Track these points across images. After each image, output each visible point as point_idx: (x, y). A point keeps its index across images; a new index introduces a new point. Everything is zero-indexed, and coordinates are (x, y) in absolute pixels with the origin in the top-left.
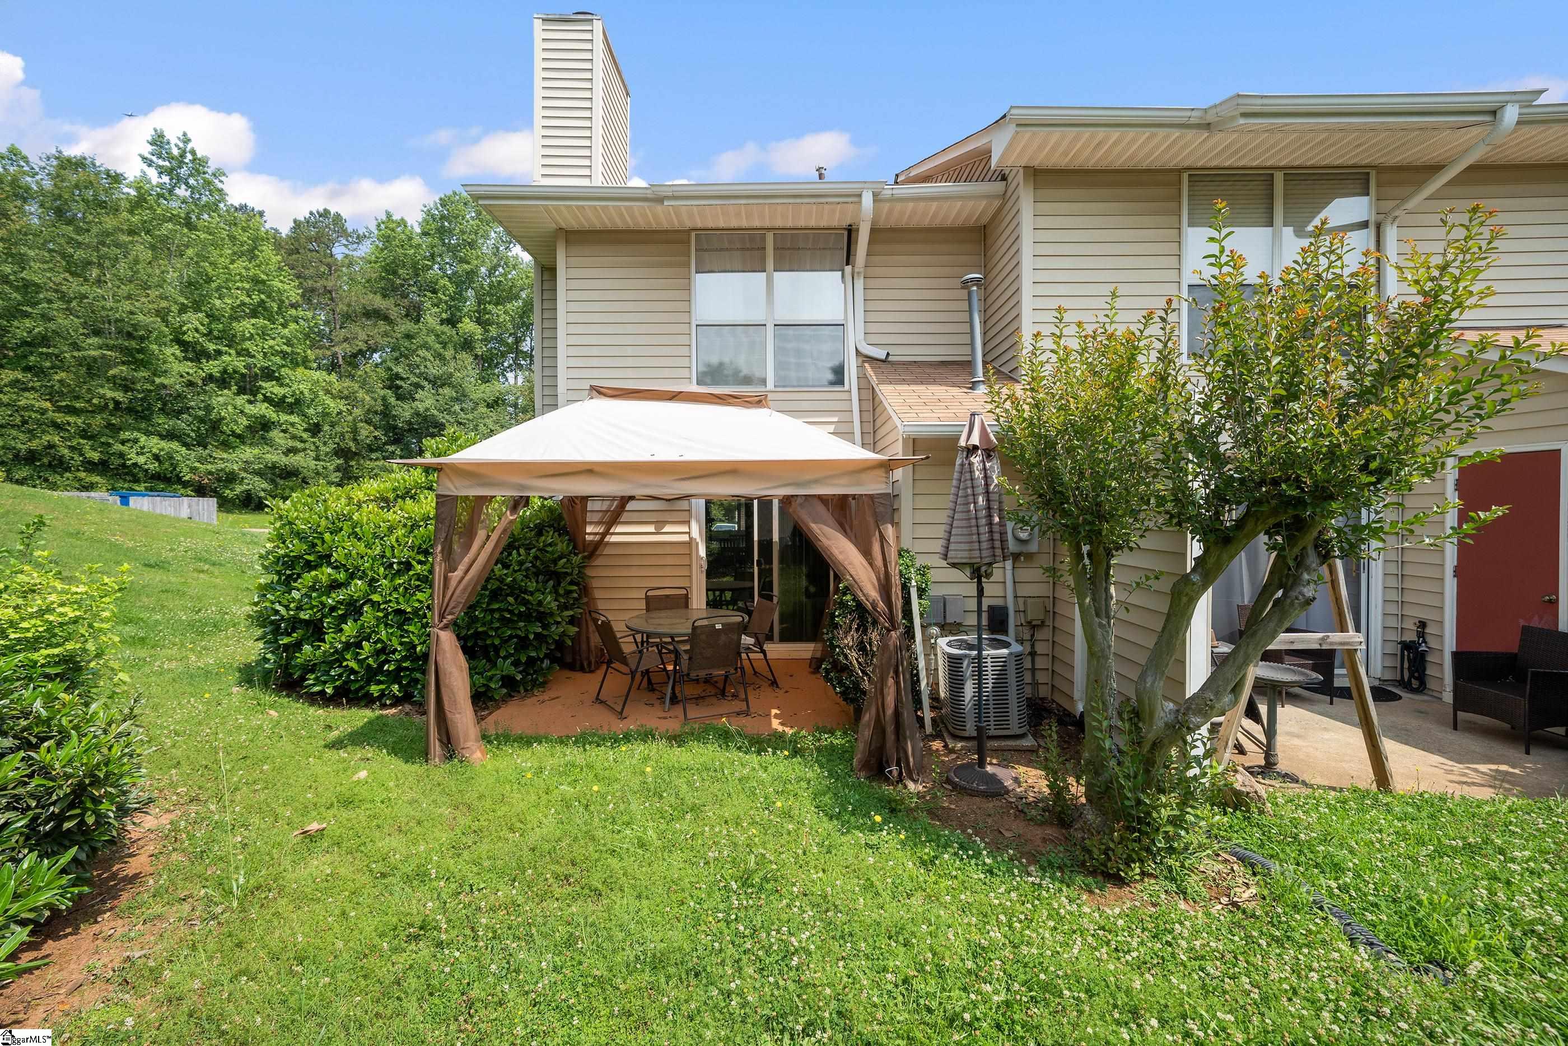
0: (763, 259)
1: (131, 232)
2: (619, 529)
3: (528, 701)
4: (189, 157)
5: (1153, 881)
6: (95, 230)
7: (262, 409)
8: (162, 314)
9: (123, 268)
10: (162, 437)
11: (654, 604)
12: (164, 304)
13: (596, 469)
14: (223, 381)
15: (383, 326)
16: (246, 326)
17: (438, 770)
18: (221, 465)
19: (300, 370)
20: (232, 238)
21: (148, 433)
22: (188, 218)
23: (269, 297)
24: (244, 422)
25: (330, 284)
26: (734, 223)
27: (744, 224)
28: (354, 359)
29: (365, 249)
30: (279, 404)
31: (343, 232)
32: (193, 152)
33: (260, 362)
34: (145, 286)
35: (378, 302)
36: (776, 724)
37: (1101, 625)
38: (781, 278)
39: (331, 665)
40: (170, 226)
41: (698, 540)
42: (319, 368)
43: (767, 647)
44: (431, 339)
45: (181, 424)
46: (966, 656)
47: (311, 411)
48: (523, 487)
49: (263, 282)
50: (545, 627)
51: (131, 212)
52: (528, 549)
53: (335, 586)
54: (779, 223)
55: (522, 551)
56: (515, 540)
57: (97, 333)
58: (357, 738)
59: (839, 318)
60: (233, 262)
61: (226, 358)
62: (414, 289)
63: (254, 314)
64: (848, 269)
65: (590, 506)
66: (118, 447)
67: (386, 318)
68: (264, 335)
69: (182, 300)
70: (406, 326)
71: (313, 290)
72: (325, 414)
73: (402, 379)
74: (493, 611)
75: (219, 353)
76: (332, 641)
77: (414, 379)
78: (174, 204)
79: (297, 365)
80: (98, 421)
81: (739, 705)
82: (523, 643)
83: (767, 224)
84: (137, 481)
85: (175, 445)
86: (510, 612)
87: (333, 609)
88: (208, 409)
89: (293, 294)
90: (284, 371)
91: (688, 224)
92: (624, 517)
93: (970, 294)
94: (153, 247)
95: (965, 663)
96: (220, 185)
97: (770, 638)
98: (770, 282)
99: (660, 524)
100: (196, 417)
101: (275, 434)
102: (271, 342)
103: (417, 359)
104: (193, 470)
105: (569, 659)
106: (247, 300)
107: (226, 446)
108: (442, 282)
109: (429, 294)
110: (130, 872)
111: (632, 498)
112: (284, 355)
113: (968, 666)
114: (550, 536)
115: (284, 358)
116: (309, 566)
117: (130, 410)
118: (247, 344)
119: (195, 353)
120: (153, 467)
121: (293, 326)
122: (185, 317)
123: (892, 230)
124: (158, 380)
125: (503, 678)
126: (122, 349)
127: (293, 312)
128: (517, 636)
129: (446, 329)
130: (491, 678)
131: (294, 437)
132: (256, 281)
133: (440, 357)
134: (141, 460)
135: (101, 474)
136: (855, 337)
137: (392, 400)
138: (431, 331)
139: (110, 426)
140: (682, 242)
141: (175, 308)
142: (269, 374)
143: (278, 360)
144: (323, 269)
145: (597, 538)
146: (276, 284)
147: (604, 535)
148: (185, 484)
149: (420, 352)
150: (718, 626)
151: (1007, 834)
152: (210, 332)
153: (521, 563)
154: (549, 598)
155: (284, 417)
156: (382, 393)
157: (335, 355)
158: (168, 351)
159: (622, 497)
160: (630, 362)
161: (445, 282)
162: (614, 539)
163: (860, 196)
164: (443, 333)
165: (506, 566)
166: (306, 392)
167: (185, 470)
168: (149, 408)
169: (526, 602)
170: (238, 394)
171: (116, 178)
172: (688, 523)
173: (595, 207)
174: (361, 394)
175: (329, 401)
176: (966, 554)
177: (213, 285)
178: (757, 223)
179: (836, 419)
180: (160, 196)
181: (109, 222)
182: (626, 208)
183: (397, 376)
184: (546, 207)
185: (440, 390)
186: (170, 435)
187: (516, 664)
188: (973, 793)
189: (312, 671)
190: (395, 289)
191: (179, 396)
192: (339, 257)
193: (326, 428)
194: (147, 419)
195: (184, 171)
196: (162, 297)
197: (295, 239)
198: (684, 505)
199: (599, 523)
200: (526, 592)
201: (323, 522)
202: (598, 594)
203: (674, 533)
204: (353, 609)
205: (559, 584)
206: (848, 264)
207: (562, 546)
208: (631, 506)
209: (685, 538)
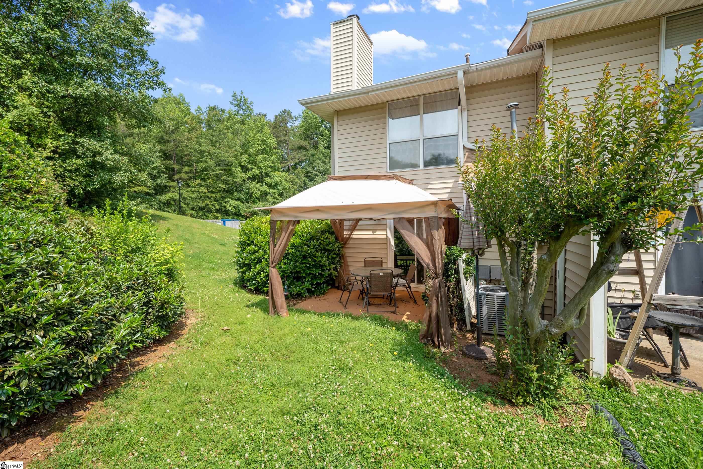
0: (418, 110)
1: (228, 129)
2: (355, 232)
3: (317, 299)
4: (243, 99)
5: (530, 407)
6: (218, 130)
7: (265, 188)
8: (236, 157)
9: (225, 142)
10: (236, 200)
11: (367, 264)
12: (236, 153)
13: (320, 209)
14: (253, 178)
15: (304, 152)
16: (260, 158)
17: (271, 318)
18: (252, 210)
19: (277, 172)
20: (256, 126)
21: (232, 199)
22: (243, 121)
23: (267, 146)
24: (259, 193)
25: (286, 138)
26: (404, 96)
27: (409, 95)
28: (295, 167)
29: (298, 123)
30: (270, 186)
31: (291, 118)
32: (244, 97)
33: (264, 171)
34: (231, 148)
35: (303, 143)
36: (404, 318)
37: (514, 280)
38: (427, 117)
39: (253, 279)
40: (238, 125)
41: (390, 237)
42: (283, 171)
43: (412, 285)
44: (321, 156)
45: (241, 195)
46: (483, 294)
47: (280, 188)
48: (296, 217)
49: (265, 141)
50: (323, 271)
51: (227, 122)
52: (318, 240)
53: (255, 252)
54: (425, 92)
55: (315, 241)
56: (312, 237)
57: (219, 165)
58: (256, 305)
59: (454, 132)
60: (256, 135)
61: (254, 170)
62: (315, 136)
63: (262, 153)
64: (459, 107)
65: (346, 223)
66: (224, 204)
67: (306, 149)
68: (265, 160)
69: (241, 151)
70: (312, 151)
71: (281, 141)
72: (285, 189)
73: (311, 173)
74: (303, 263)
75: (252, 168)
76: (254, 271)
77: (315, 172)
78: (239, 116)
79: (276, 171)
80: (219, 195)
81: (393, 309)
82: (315, 277)
83: (420, 93)
84: (229, 216)
85: (239, 203)
86: (310, 264)
87: (254, 260)
88: (249, 189)
89: (274, 144)
90: (272, 173)
91: (385, 100)
92: (358, 227)
93: (511, 113)
94: (233, 133)
95: (483, 297)
96: (252, 107)
97: (413, 281)
98: (421, 119)
99: (374, 230)
100: (245, 192)
101: (269, 198)
102: (267, 163)
103: (316, 164)
104: (245, 211)
105: (337, 285)
106: (260, 148)
107: (254, 202)
108: (325, 131)
109: (320, 137)
110: (182, 333)
111: (361, 219)
112: (271, 167)
113: (484, 299)
114: (327, 235)
115: (272, 168)
116: (249, 245)
117: (227, 191)
118: (260, 165)
119: (245, 169)
120: (233, 210)
121: (274, 156)
122: (242, 157)
123: (483, 84)
124: (234, 180)
125: (307, 289)
126: (225, 170)
127: (274, 151)
128: (312, 274)
129: (327, 151)
130: (302, 289)
131: (275, 198)
132: (263, 141)
133: (324, 162)
134: (230, 208)
135: (220, 213)
136: (463, 141)
137: (307, 182)
138: (321, 152)
139: (222, 197)
140: (382, 108)
141: (239, 154)
142: (267, 175)
143: (270, 169)
144: (285, 132)
145: (348, 236)
146: (269, 141)
147: (351, 234)
148: (242, 216)
149: (317, 161)
150: (381, 274)
151: (473, 375)
152: (249, 161)
153: (314, 246)
154: (324, 259)
155: (272, 191)
156: (304, 179)
157: (288, 165)
158: (237, 169)
159: (357, 219)
160: (362, 162)
161: (326, 131)
162: (354, 237)
163: (457, 73)
164: (325, 152)
165: (309, 246)
166: (278, 181)
167: (243, 211)
168: (232, 190)
169: (315, 261)
170: (257, 183)
171: (223, 111)
172: (386, 230)
173: (345, 100)
174: (297, 180)
175: (286, 184)
176: (468, 244)
177: (250, 144)
178: (415, 94)
179: (453, 181)
180: (235, 114)
181: (221, 126)
182: (357, 98)
183: (309, 172)
184: (327, 104)
185: (324, 176)
186: (239, 199)
187: (312, 284)
188: (470, 357)
189: (249, 282)
190: (308, 137)
191: (241, 185)
192: (290, 127)
193: (285, 194)
194: (232, 194)
195: (241, 104)
196: (236, 150)
197: (276, 123)
198: (383, 222)
199: (348, 230)
200: (315, 257)
201: (252, 230)
202: (349, 259)
203: (380, 234)
204: (259, 261)
205: (330, 254)
206: (459, 105)
207: (332, 239)
208: (360, 223)
209: (385, 236)
